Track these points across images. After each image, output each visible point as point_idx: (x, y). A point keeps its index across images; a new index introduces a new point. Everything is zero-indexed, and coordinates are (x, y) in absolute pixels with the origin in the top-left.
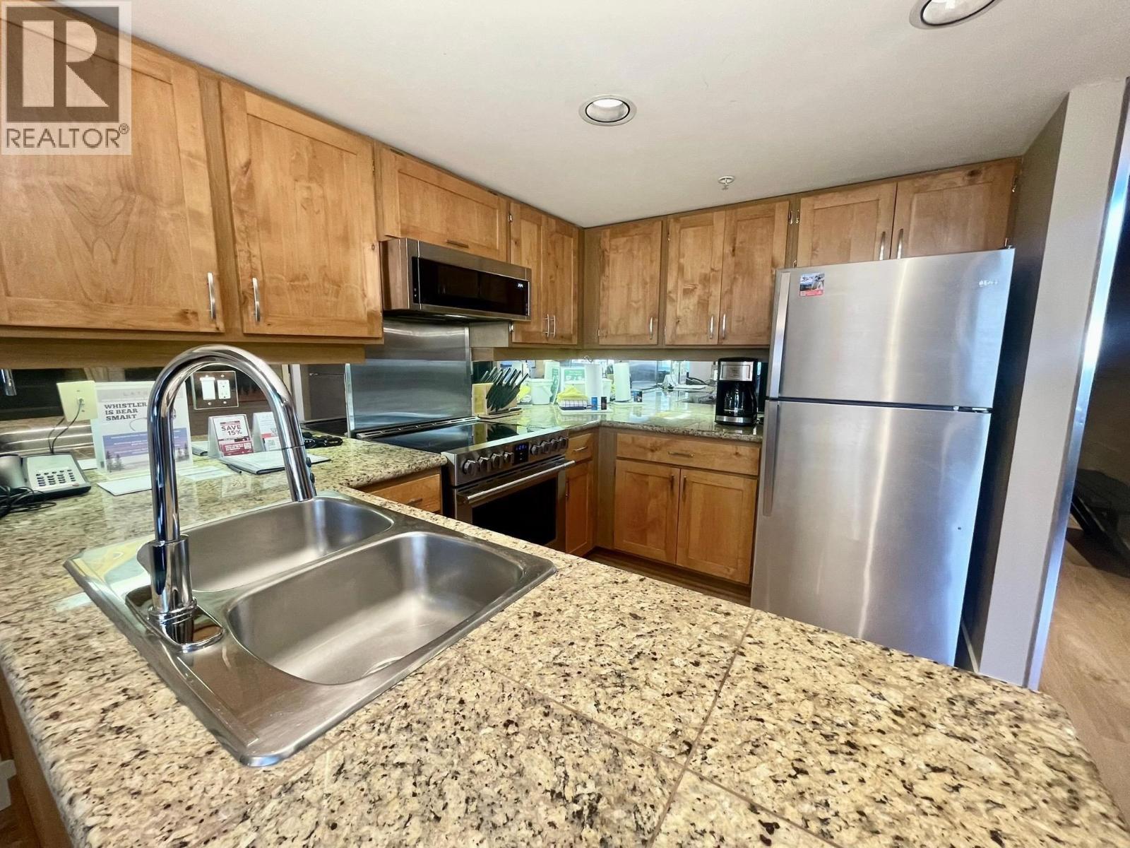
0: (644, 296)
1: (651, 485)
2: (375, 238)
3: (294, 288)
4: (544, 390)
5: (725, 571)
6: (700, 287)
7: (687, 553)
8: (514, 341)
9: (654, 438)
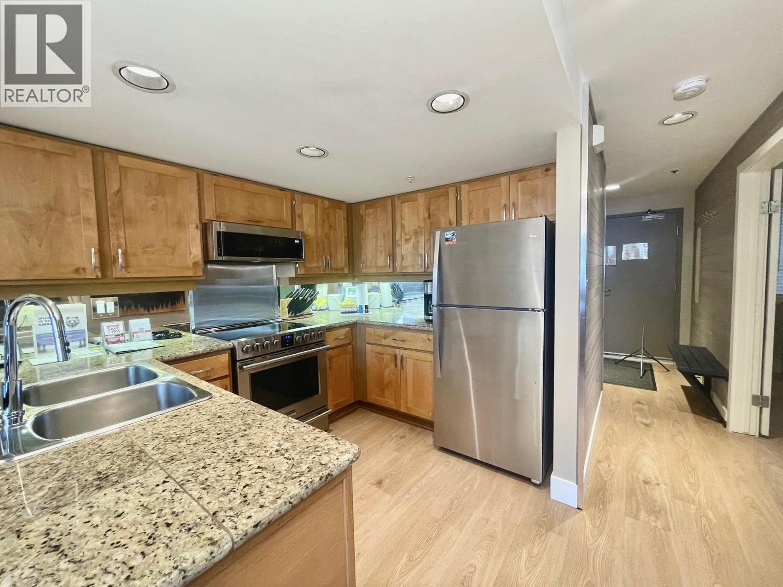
0: (385, 244)
1: (385, 360)
2: (198, 222)
3: (145, 252)
4: (336, 301)
5: (427, 414)
6: (413, 237)
7: (406, 403)
8: (299, 273)
9: (386, 331)
